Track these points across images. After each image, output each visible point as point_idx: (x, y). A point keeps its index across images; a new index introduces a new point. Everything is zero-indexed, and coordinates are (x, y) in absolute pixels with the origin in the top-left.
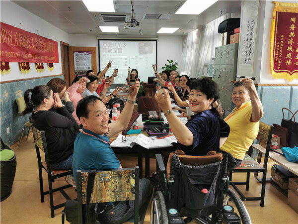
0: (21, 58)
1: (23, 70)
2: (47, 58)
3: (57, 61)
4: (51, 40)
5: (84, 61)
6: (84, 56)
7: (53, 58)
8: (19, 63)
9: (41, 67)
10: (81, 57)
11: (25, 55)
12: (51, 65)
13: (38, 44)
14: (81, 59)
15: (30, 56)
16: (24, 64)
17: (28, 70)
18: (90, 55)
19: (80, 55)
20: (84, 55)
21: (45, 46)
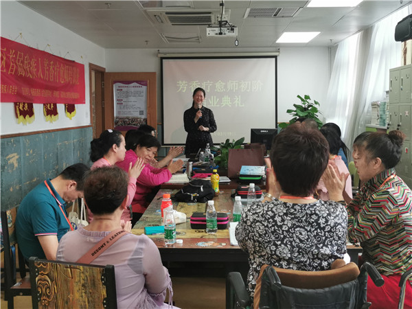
0: (19, 94)
1: (22, 117)
2: (63, 95)
3: (82, 101)
4: (74, 61)
5: (132, 99)
6: (133, 90)
7: (75, 95)
8: (16, 104)
9: (52, 112)
10: (127, 92)
11: (25, 91)
12: (70, 109)
13: (48, 70)
14: (127, 97)
15: (35, 92)
16: (24, 107)
17: (30, 116)
18: (144, 88)
19: (125, 88)
20: (133, 87)
21: (62, 73)
